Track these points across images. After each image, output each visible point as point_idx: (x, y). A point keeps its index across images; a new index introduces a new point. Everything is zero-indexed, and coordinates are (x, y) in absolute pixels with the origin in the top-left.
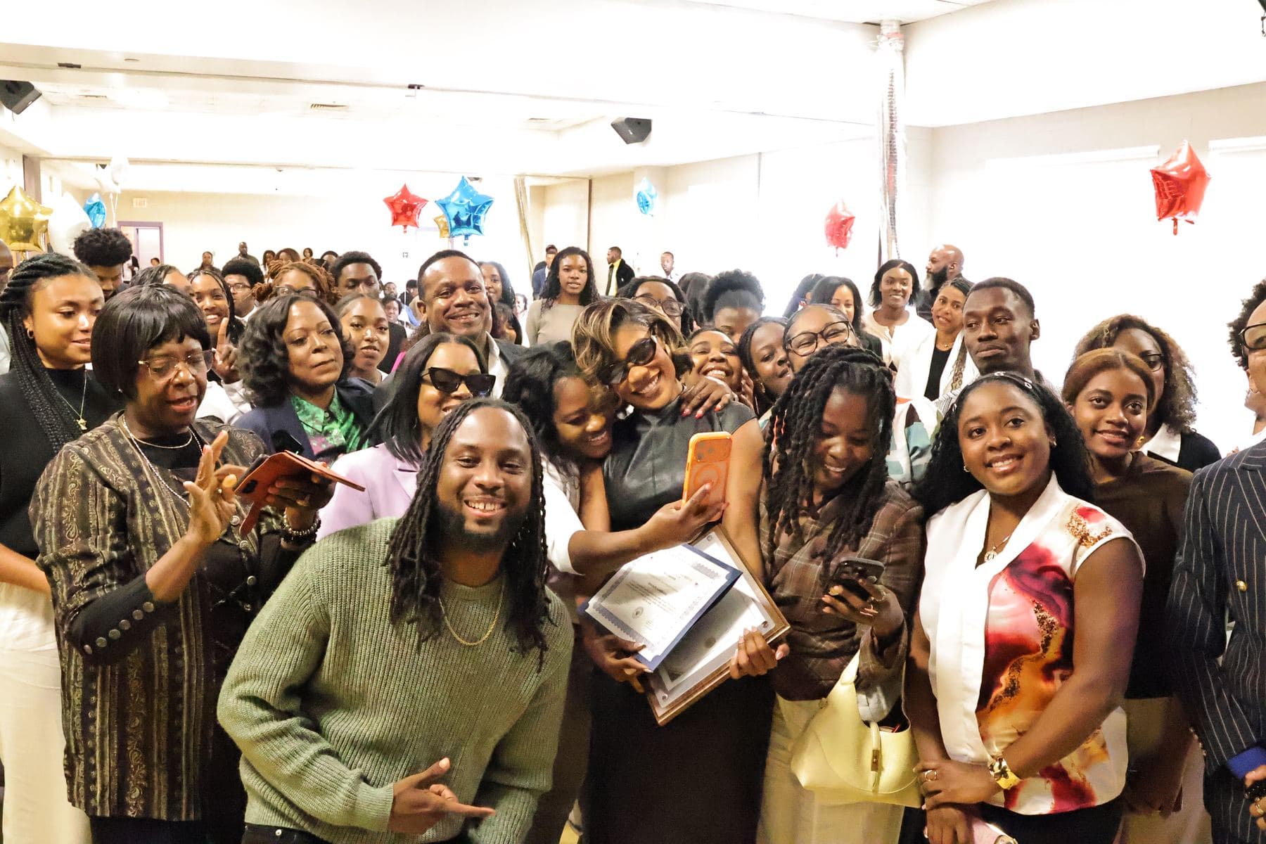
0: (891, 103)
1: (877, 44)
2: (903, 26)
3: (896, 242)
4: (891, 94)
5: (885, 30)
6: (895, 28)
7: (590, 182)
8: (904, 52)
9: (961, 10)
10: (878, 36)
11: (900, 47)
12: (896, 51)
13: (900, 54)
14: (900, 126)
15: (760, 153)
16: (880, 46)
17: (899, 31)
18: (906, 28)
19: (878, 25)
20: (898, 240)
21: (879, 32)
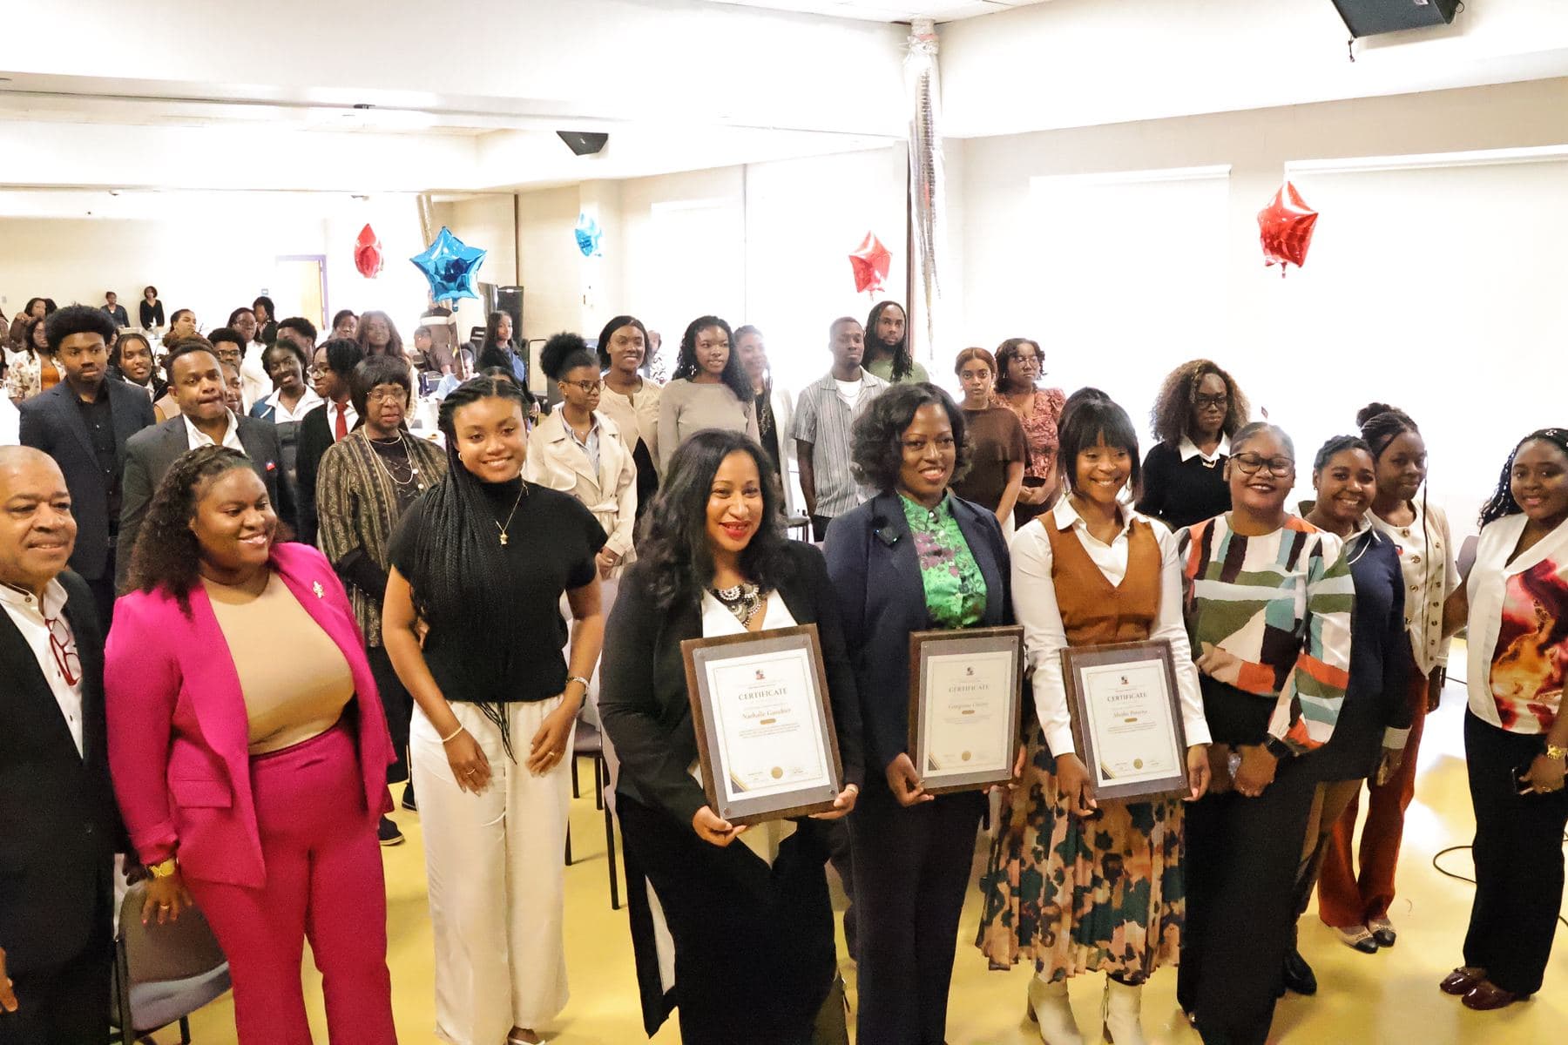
0: (926, 116)
1: (907, 47)
2: (938, 25)
3: (935, 276)
4: (926, 105)
5: (917, 30)
6: (929, 28)
7: (516, 197)
8: (938, 56)
9: (1003, 12)
10: (909, 38)
11: (935, 51)
12: (930, 55)
13: (935, 58)
14: (937, 141)
15: (745, 166)
16: (913, 49)
17: (932, 32)
18: (940, 27)
19: (910, 24)
20: (938, 274)
21: (910, 33)
